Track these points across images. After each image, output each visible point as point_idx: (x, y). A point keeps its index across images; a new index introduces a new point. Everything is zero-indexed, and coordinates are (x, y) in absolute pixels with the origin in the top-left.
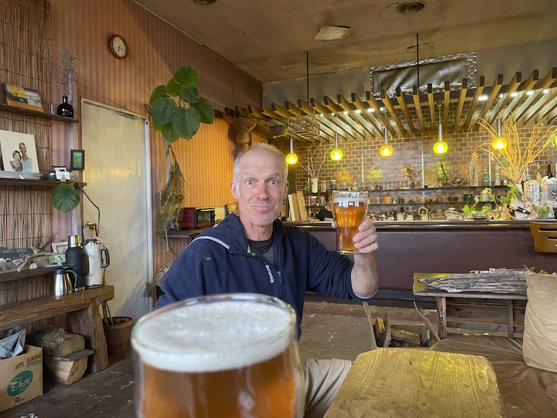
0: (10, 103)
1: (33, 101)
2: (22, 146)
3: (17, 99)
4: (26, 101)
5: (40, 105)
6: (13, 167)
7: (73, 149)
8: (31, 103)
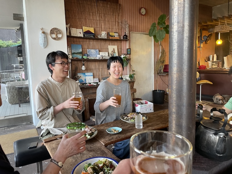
0: (111, 38)
1: (116, 36)
2: (114, 49)
3: (112, 36)
5: (118, 37)
7: (127, 48)
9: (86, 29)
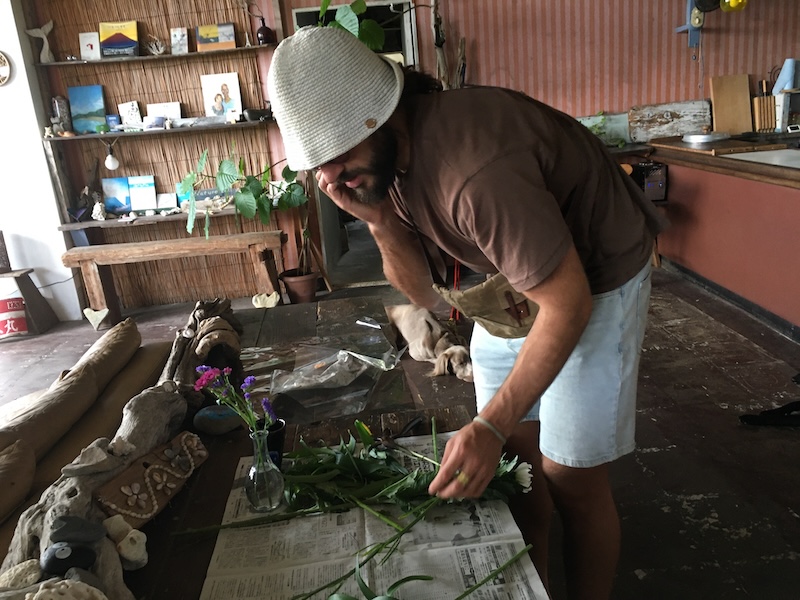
0: (201, 48)
1: (224, 37)
2: (225, 89)
3: (207, 41)
4: (216, 40)
5: (232, 39)
6: (215, 111)
8: (222, 40)
9: (109, 29)
